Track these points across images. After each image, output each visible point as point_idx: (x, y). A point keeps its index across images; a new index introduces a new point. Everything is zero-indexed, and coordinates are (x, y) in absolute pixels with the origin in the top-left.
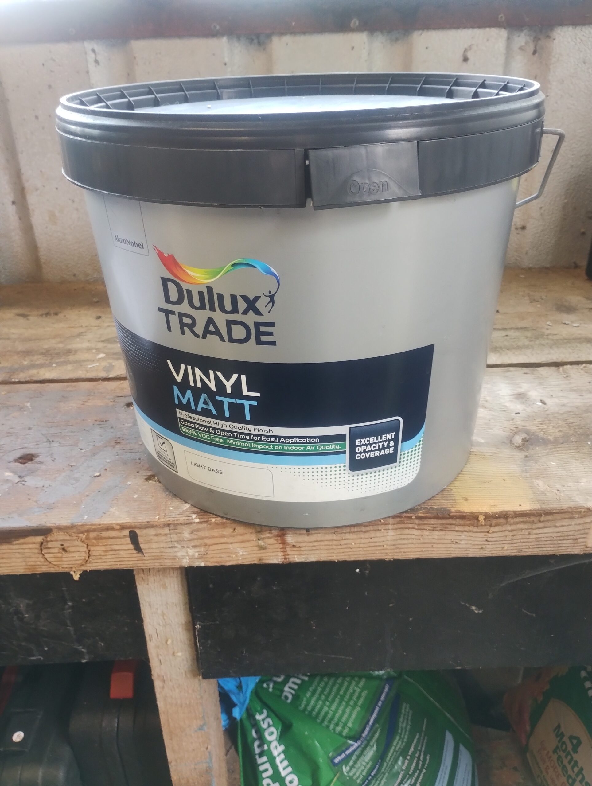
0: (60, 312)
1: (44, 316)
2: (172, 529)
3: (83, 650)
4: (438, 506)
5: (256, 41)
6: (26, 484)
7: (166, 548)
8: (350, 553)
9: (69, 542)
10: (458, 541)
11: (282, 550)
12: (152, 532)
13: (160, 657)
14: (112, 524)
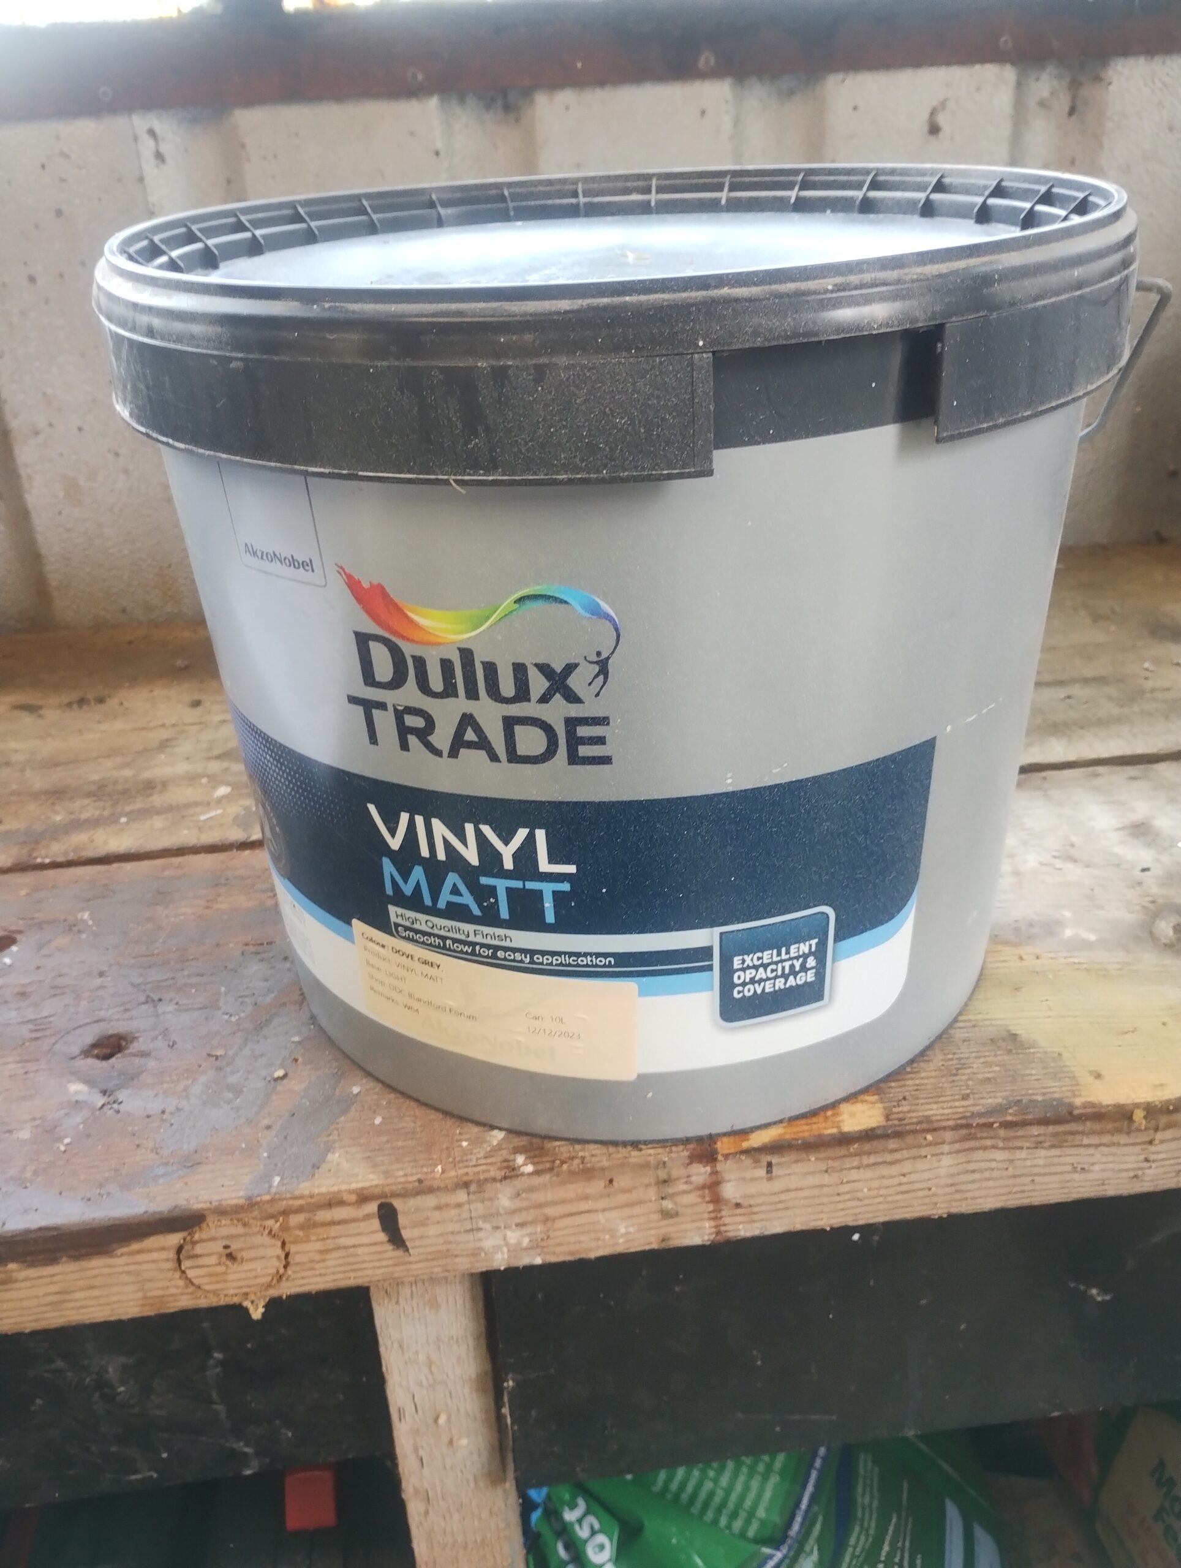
0: (110, 696)
1: (75, 706)
2: (474, 1193)
3: (247, 1450)
4: (1044, 1094)
5: (499, 103)
6: (122, 1108)
7: (459, 1232)
8: (857, 1211)
9: (243, 1239)
10: (1086, 1166)
11: (712, 1215)
12: (430, 1201)
13: (421, 1453)
14: (339, 1192)
